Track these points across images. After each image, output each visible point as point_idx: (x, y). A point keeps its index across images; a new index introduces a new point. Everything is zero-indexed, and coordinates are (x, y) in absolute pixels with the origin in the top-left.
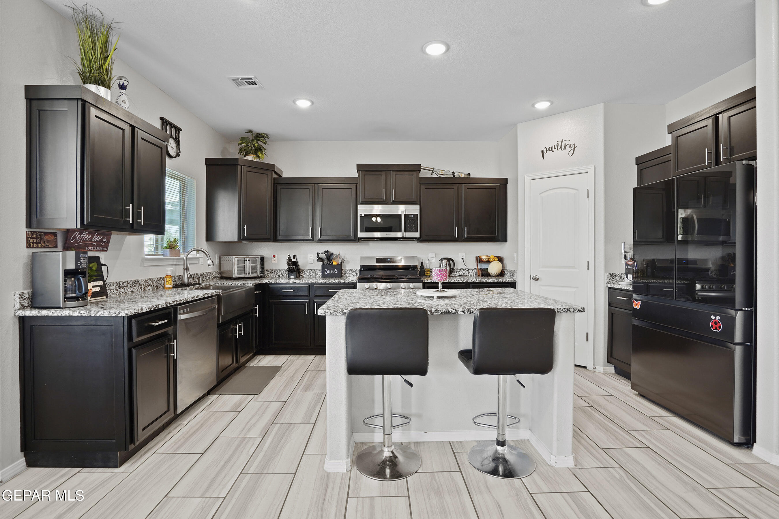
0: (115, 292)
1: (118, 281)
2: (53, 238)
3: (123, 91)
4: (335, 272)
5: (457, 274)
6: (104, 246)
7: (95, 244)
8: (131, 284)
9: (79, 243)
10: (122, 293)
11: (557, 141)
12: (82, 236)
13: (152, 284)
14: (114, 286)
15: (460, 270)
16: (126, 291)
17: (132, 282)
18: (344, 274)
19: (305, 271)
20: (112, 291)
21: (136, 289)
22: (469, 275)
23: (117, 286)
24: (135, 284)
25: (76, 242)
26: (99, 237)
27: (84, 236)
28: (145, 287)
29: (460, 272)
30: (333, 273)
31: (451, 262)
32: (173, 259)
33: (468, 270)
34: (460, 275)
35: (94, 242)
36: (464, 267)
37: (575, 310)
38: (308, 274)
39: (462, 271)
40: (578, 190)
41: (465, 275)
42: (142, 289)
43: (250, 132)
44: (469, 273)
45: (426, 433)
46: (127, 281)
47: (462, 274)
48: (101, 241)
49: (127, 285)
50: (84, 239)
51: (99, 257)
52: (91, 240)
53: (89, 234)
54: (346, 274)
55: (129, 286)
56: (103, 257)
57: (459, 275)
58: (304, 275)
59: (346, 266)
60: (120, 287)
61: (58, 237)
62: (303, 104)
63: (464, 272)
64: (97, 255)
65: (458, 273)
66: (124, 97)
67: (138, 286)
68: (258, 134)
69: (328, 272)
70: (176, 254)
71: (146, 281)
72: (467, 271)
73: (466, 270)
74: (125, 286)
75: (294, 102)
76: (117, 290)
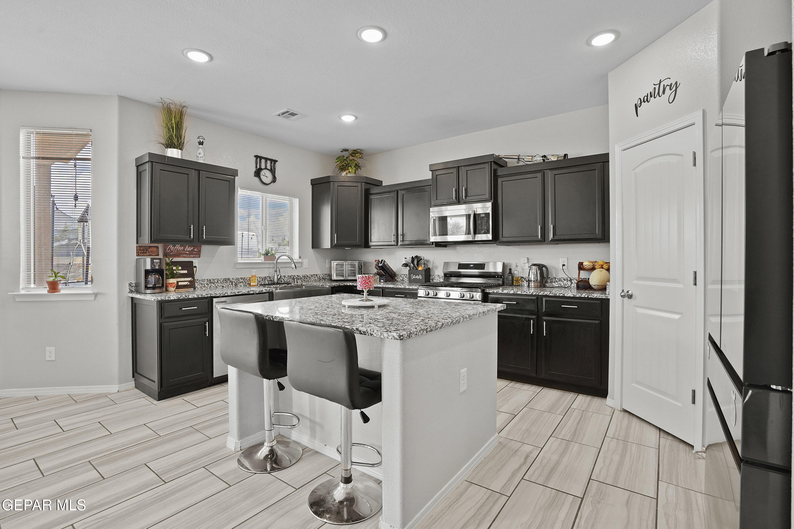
0: (206, 286)
1: (209, 278)
2: (155, 249)
3: (201, 146)
4: (420, 277)
5: (555, 285)
6: (198, 254)
7: (188, 253)
8: (222, 281)
9: (173, 252)
10: (212, 287)
11: (654, 84)
12: (175, 248)
13: (244, 282)
14: (205, 282)
15: (560, 280)
16: (217, 286)
17: (223, 279)
18: (432, 280)
19: (399, 276)
20: (203, 285)
21: (226, 285)
22: (572, 287)
23: (208, 281)
24: (226, 281)
25: (172, 252)
26: (190, 248)
27: (177, 248)
28: (236, 284)
29: (559, 283)
30: (418, 278)
31: (544, 268)
32: (270, 263)
33: (571, 280)
34: (560, 286)
35: (187, 251)
36: (565, 277)
37: (389, 336)
38: (402, 279)
39: (562, 281)
40: (682, 155)
41: (566, 286)
42: (233, 285)
43: (347, 150)
44: (571, 284)
45: (325, 445)
46: (218, 279)
47: (562, 284)
48: (193, 250)
49: (218, 281)
50: (177, 250)
51: (193, 261)
52: (184, 250)
53: (181, 246)
54: (434, 280)
55: (219, 282)
56: (196, 262)
57: (558, 286)
58: (398, 280)
59: (434, 272)
60: (211, 283)
61: (159, 249)
62: (348, 119)
63: (565, 282)
64: (192, 260)
65: (557, 283)
66: (200, 151)
67: (228, 282)
68: (354, 150)
69: (413, 277)
70: (271, 259)
71: (237, 279)
72: (569, 282)
73: (567, 280)
74: (216, 282)
75: (340, 118)
76: (208, 285)
